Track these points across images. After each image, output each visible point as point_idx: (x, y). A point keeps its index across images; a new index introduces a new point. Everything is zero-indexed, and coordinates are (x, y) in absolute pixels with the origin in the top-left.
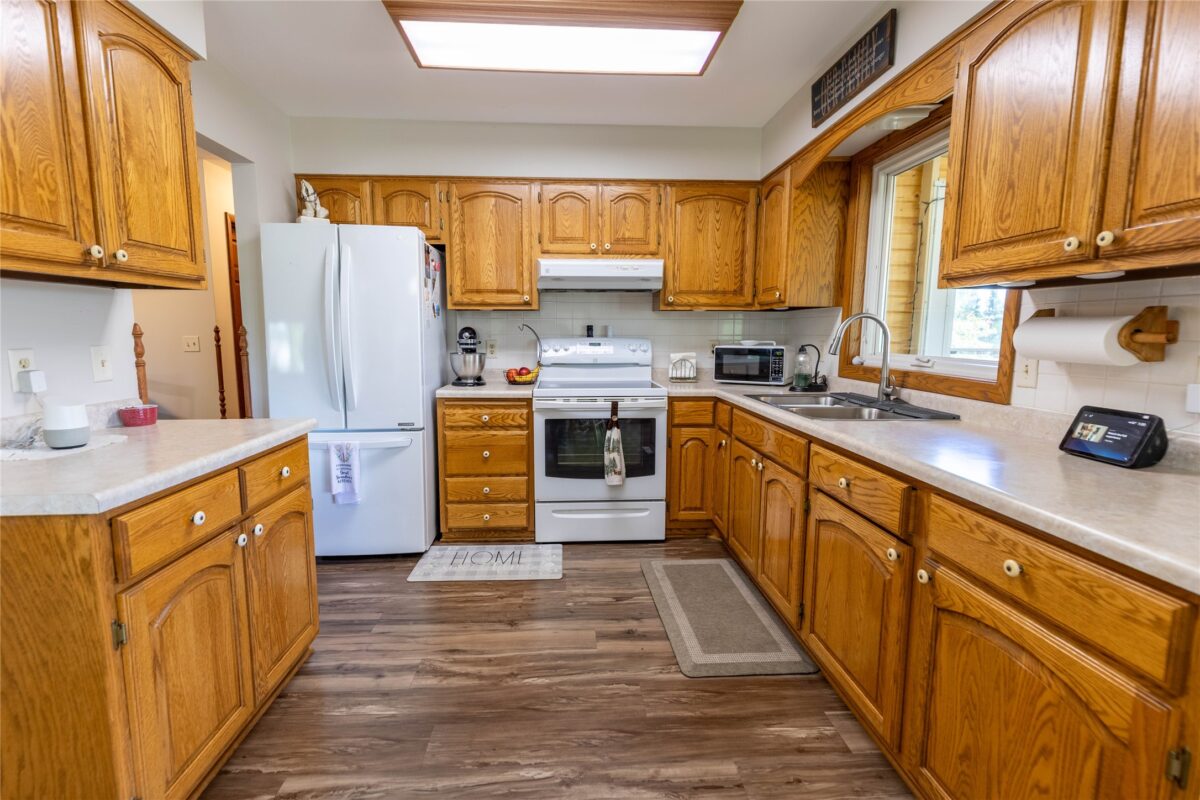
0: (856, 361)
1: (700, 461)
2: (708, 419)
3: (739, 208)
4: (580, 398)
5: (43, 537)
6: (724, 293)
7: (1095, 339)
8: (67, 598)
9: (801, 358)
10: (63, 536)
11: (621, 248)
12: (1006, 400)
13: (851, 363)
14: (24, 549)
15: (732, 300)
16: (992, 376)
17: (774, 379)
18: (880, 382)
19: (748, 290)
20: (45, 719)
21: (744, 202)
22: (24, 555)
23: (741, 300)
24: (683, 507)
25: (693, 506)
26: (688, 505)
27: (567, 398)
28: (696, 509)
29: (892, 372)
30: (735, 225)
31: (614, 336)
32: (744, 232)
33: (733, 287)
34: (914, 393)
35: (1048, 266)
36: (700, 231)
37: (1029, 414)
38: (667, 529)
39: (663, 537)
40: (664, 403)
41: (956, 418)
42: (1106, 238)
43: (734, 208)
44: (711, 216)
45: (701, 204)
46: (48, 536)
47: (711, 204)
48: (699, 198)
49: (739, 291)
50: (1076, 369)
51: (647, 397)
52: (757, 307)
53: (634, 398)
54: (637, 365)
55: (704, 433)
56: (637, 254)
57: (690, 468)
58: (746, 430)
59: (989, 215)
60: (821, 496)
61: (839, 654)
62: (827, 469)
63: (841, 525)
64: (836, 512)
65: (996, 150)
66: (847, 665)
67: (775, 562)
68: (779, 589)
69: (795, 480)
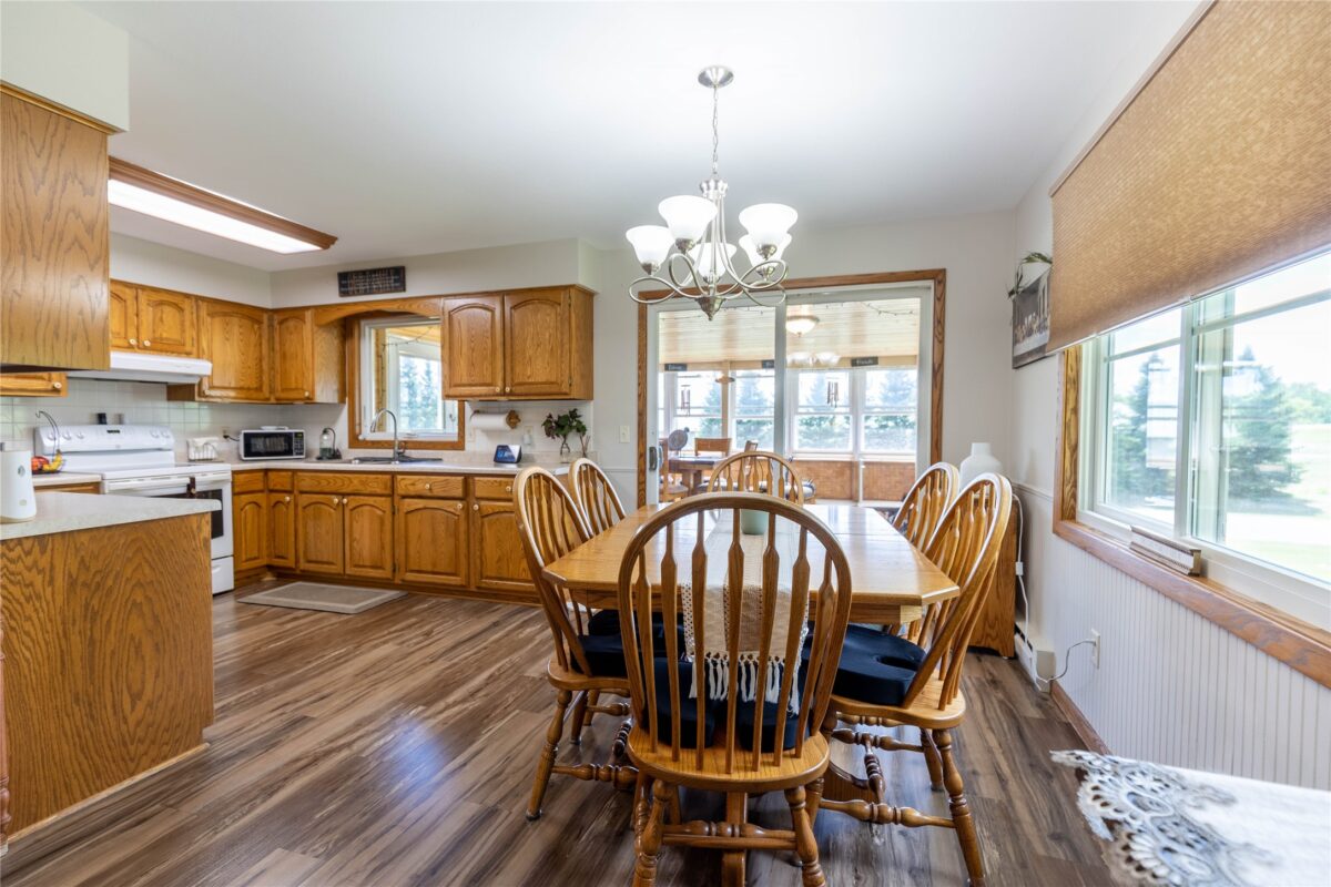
0: (361, 438)
1: (256, 519)
2: (260, 486)
3: (256, 326)
4: (154, 477)
5: (184, 529)
6: (249, 389)
7: (499, 421)
8: (194, 562)
9: (325, 437)
10: (195, 526)
11: (159, 346)
12: (463, 448)
13: (358, 439)
14: (172, 537)
15: (255, 395)
16: (456, 439)
17: (297, 454)
18: (393, 448)
19: (266, 389)
20: (175, 640)
21: (260, 322)
22: (172, 541)
23: (261, 396)
24: (244, 558)
25: (253, 556)
26: (249, 556)
27: (141, 478)
28: (255, 558)
29: (400, 442)
30: (253, 339)
31: (132, 424)
32: (261, 344)
33: (255, 386)
34: (413, 451)
35: (489, 395)
36: (227, 339)
37: (474, 453)
38: (236, 580)
39: (231, 586)
40: (229, 476)
41: (440, 460)
42: (508, 389)
43: (253, 326)
44: (236, 330)
45: (228, 319)
46: (186, 527)
47: (235, 320)
48: (225, 314)
49: (259, 389)
50: (489, 432)
51: (215, 472)
52: (273, 401)
53: (204, 474)
54: (160, 450)
55: (259, 498)
56: (173, 352)
57: (249, 526)
58: (320, 483)
59: (465, 373)
60: (407, 501)
61: (429, 568)
62: (413, 484)
63: (425, 508)
64: (420, 503)
65: (465, 350)
66: (436, 570)
67: (366, 553)
68: (372, 567)
69: (383, 499)
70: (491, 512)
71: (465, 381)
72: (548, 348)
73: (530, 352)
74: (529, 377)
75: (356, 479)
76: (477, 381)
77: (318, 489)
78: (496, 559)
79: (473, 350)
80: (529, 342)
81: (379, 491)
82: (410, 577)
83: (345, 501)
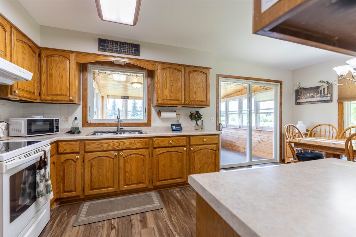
0: (89, 122)
2: (55, 151)
3: (34, 55)
6: (31, 92)
9: (76, 122)
12: (150, 125)
13: (87, 122)
15: (33, 96)
16: (146, 122)
17: (56, 131)
21: (35, 53)
32: (35, 66)
42: (187, 102)
58: (102, 146)
59: (168, 95)
60: (157, 149)
61: (169, 178)
62: (162, 142)
63: (167, 152)
64: (165, 150)
65: (168, 85)
66: (172, 178)
67: (133, 177)
68: (136, 184)
69: (144, 150)
70: (197, 150)
71: (168, 98)
72: (202, 88)
73: (195, 89)
74: (195, 98)
75: (127, 142)
76: (174, 98)
77: (101, 149)
78: (199, 168)
79: (172, 86)
80: (195, 85)
81: (142, 146)
82: (158, 183)
83: (121, 153)
